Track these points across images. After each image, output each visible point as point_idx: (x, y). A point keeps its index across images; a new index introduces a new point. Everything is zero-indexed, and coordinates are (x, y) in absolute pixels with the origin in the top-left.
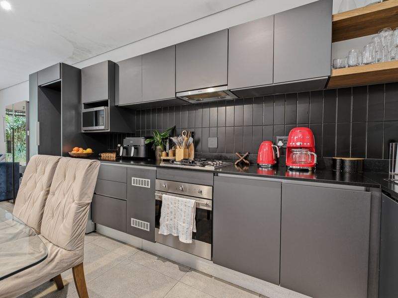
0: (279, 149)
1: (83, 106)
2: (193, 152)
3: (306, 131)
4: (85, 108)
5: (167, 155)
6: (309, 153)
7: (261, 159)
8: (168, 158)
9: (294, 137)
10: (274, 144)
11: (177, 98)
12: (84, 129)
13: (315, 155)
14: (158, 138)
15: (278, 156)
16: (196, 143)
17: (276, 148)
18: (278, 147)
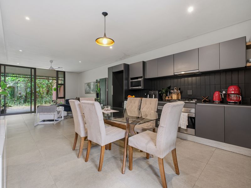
0: (224, 95)
1: (130, 79)
2: (180, 96)
3: (235, 87)
4: (131, 80)
5: (169, 98)
6: (238, 96)
7: (215, 99)
8: (169, 99)
9: (230, 89)
10: (221, 92)
11: (175, 75)
12: (130, 88)
13: (241, 97)
14: (164, 91)
15: (223, 97)
16: (181, 93)
17: (222, 94)
18: (223, 94)
